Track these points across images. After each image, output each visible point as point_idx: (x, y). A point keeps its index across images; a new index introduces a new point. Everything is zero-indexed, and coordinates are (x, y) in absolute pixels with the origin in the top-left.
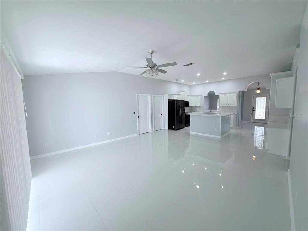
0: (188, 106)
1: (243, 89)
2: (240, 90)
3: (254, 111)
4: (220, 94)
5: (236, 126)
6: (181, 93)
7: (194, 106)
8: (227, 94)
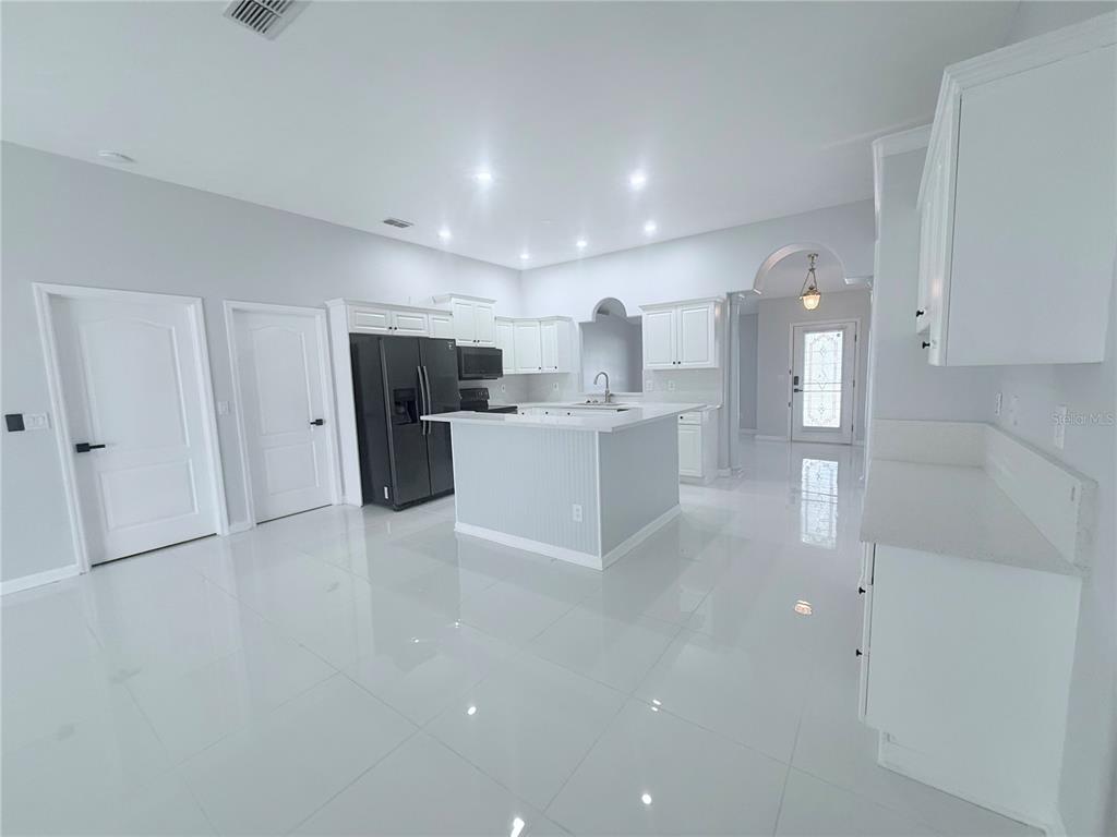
0: (502, 375)
1: (743, 282)
3: (796, 390)
4: (644, 308)
5: (720, 466)
6: (450, 305)
7: (536, 371)
8: (674, 311)
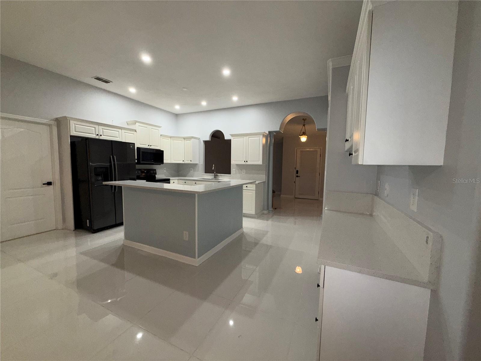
0: (163, 163)
1: (276, 128)
2: (270, 130)
3: (297, 176)
4: (232, 135)
5: (264, 210)
6: (137, 127)
7: (181, 162)
8: (245, 137)
